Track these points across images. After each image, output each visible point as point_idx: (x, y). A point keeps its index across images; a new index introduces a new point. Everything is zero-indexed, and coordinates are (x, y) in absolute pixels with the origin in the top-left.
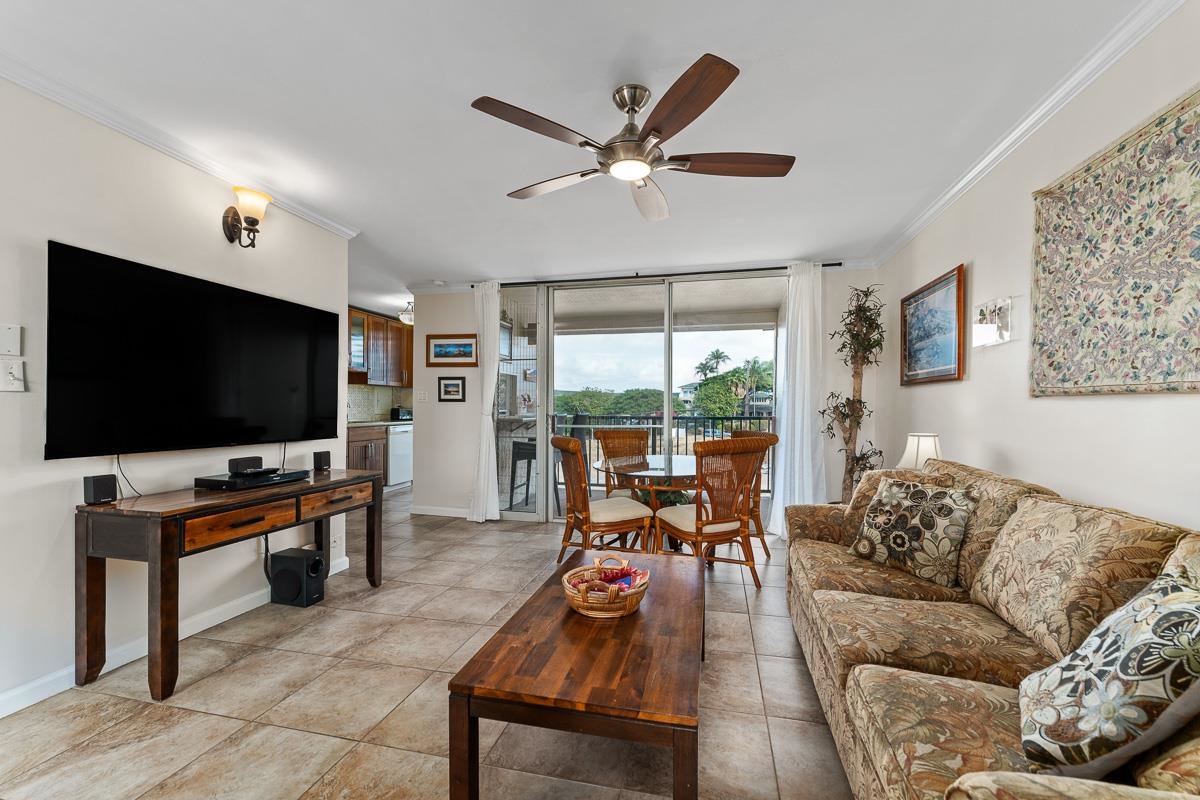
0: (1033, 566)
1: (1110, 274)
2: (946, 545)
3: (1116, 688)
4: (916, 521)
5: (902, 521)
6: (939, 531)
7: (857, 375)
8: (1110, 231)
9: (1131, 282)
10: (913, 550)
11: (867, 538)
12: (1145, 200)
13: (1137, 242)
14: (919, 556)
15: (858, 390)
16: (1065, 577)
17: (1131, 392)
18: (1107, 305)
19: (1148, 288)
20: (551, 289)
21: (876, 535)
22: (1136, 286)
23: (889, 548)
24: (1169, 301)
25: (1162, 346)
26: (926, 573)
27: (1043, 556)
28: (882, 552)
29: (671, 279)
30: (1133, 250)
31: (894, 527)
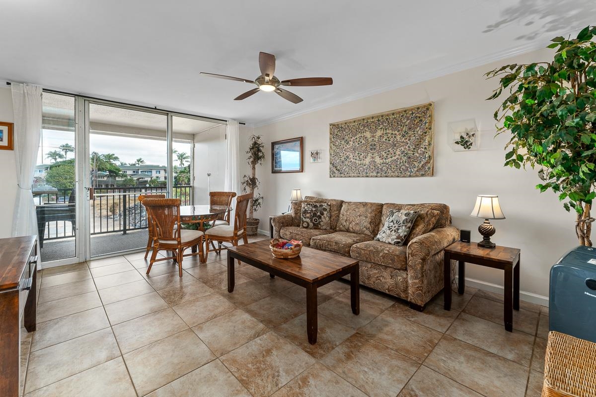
0: (357, 217)
1: (352, 149)
2: (327, 219)
3: (404, 227)
4: (319, 214)
5: (315, 215)
6: (325, 215)
7: (254, 168)
8: (352, 140)
9: (357, 152)
10: (320, 222)
11: (305, 222)
12: (360, 135)
13: (359, 144)
14: (322, 223)
15: (254, 174)
16: (366, 217)
17: (358, 177)
18: (351, 156)
19: (361, 154)
20: (86, 102)
21: (308, 220)
22: (358, 154)
23: (313, 223)
24: (366, 158)
25: (365, 167)
26: (324, 227)
27: (359, 214)
28: (311, 224)
29: (172, 114)
30: (358, 145)
31: (313, 217)
